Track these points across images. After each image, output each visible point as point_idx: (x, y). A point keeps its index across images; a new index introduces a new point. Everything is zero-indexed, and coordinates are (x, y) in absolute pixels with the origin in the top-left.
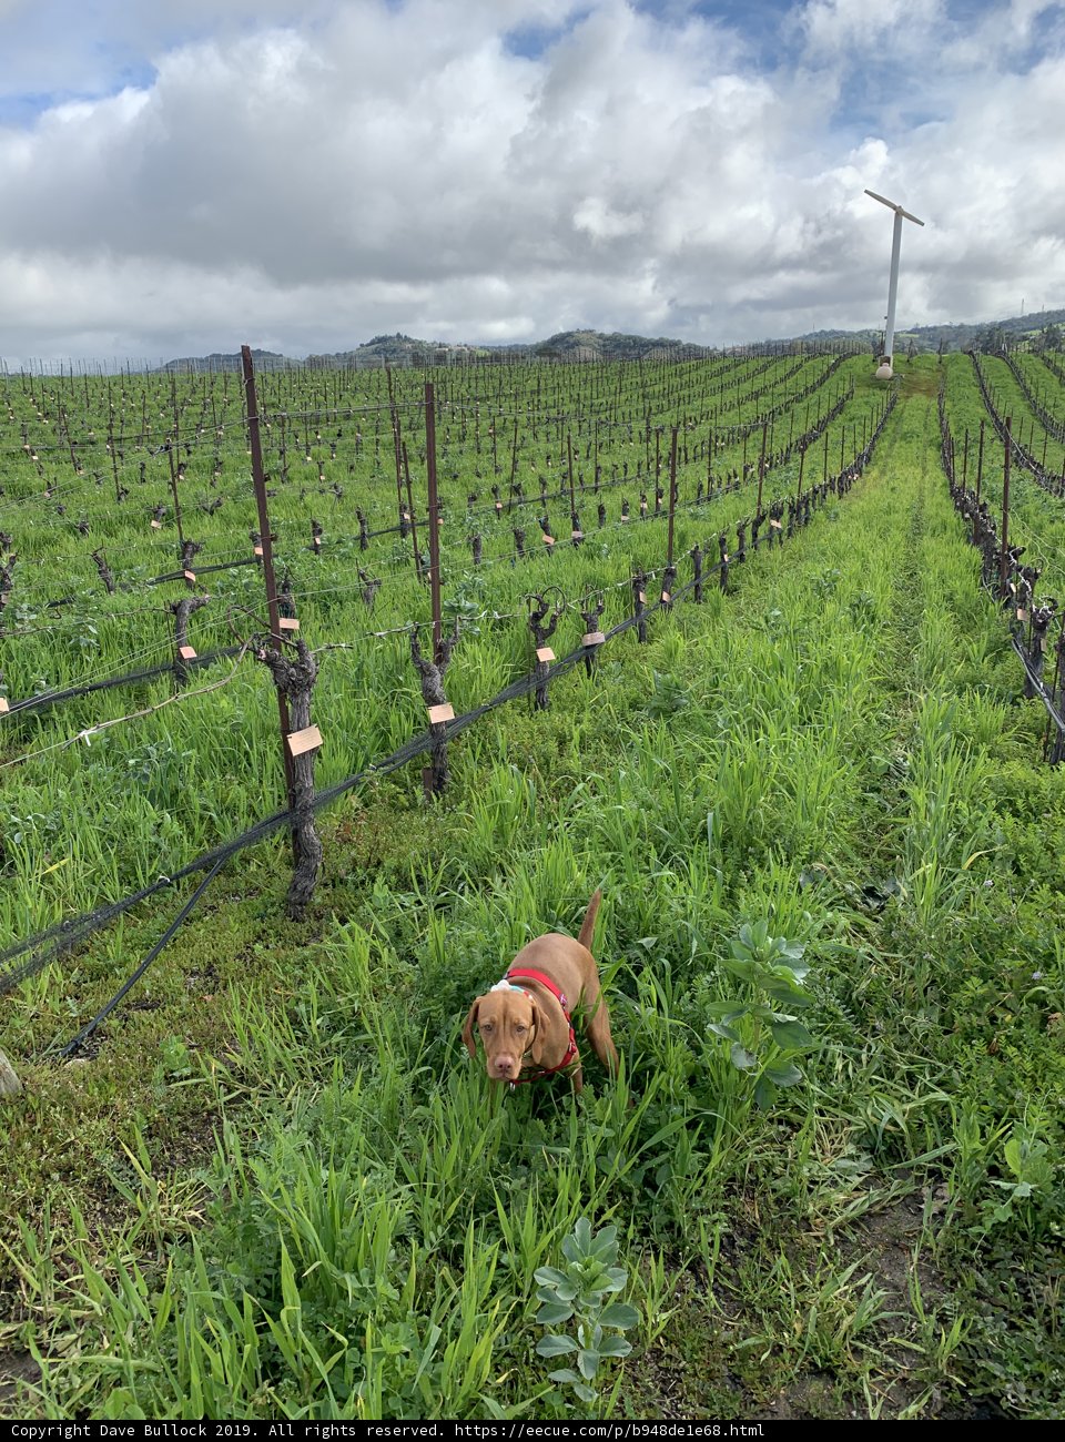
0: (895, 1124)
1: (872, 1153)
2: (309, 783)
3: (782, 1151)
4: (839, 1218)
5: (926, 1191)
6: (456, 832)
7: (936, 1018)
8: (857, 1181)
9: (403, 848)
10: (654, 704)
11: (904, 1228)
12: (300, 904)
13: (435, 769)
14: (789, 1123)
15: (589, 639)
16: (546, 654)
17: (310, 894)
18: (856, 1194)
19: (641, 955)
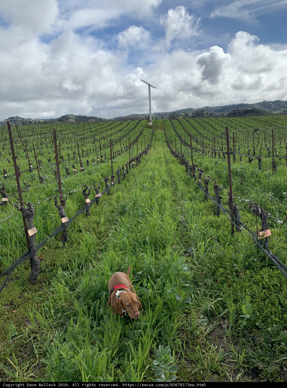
0: (211, 307)
1: (207, 316)
2: (34, 244)
3: (187, 320)
4: (205, 334)
5: (222, 323)
6: (75, 252)
7: (212, 280)
8: (206, 324)
9: (60, 259)
10: (119, 211)
11: (220, 333)
12: (35, 279)
13: (64, 236)
14: (186, 313)
15: (97, 196)
16: (88, 201)
17: (37, 276)
18: (207, 327)
19: (139, 277)
